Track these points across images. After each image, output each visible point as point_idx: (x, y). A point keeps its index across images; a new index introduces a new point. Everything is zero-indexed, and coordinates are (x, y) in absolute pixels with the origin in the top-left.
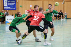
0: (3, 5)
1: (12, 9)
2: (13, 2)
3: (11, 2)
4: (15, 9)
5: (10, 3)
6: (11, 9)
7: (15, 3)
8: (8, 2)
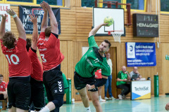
0: (126, 56)
1: (147, 65)
2: (149, 47)
3: (144, 47)
4: (152, 63)
5: (142, 49)
6: (145, 64)
7: (154, 49)
8: (136, 49)
